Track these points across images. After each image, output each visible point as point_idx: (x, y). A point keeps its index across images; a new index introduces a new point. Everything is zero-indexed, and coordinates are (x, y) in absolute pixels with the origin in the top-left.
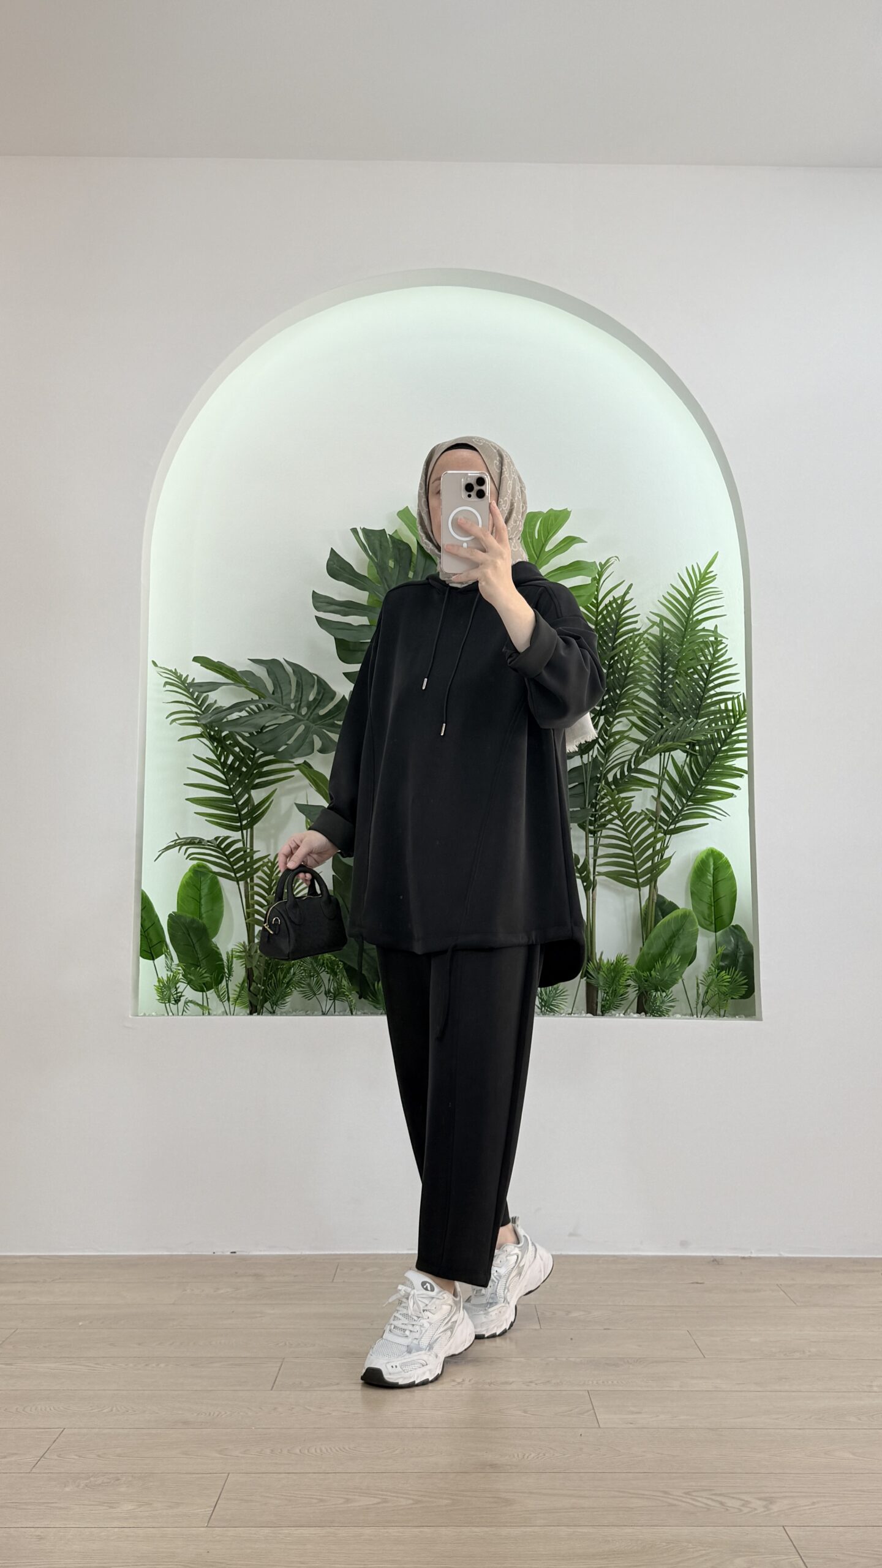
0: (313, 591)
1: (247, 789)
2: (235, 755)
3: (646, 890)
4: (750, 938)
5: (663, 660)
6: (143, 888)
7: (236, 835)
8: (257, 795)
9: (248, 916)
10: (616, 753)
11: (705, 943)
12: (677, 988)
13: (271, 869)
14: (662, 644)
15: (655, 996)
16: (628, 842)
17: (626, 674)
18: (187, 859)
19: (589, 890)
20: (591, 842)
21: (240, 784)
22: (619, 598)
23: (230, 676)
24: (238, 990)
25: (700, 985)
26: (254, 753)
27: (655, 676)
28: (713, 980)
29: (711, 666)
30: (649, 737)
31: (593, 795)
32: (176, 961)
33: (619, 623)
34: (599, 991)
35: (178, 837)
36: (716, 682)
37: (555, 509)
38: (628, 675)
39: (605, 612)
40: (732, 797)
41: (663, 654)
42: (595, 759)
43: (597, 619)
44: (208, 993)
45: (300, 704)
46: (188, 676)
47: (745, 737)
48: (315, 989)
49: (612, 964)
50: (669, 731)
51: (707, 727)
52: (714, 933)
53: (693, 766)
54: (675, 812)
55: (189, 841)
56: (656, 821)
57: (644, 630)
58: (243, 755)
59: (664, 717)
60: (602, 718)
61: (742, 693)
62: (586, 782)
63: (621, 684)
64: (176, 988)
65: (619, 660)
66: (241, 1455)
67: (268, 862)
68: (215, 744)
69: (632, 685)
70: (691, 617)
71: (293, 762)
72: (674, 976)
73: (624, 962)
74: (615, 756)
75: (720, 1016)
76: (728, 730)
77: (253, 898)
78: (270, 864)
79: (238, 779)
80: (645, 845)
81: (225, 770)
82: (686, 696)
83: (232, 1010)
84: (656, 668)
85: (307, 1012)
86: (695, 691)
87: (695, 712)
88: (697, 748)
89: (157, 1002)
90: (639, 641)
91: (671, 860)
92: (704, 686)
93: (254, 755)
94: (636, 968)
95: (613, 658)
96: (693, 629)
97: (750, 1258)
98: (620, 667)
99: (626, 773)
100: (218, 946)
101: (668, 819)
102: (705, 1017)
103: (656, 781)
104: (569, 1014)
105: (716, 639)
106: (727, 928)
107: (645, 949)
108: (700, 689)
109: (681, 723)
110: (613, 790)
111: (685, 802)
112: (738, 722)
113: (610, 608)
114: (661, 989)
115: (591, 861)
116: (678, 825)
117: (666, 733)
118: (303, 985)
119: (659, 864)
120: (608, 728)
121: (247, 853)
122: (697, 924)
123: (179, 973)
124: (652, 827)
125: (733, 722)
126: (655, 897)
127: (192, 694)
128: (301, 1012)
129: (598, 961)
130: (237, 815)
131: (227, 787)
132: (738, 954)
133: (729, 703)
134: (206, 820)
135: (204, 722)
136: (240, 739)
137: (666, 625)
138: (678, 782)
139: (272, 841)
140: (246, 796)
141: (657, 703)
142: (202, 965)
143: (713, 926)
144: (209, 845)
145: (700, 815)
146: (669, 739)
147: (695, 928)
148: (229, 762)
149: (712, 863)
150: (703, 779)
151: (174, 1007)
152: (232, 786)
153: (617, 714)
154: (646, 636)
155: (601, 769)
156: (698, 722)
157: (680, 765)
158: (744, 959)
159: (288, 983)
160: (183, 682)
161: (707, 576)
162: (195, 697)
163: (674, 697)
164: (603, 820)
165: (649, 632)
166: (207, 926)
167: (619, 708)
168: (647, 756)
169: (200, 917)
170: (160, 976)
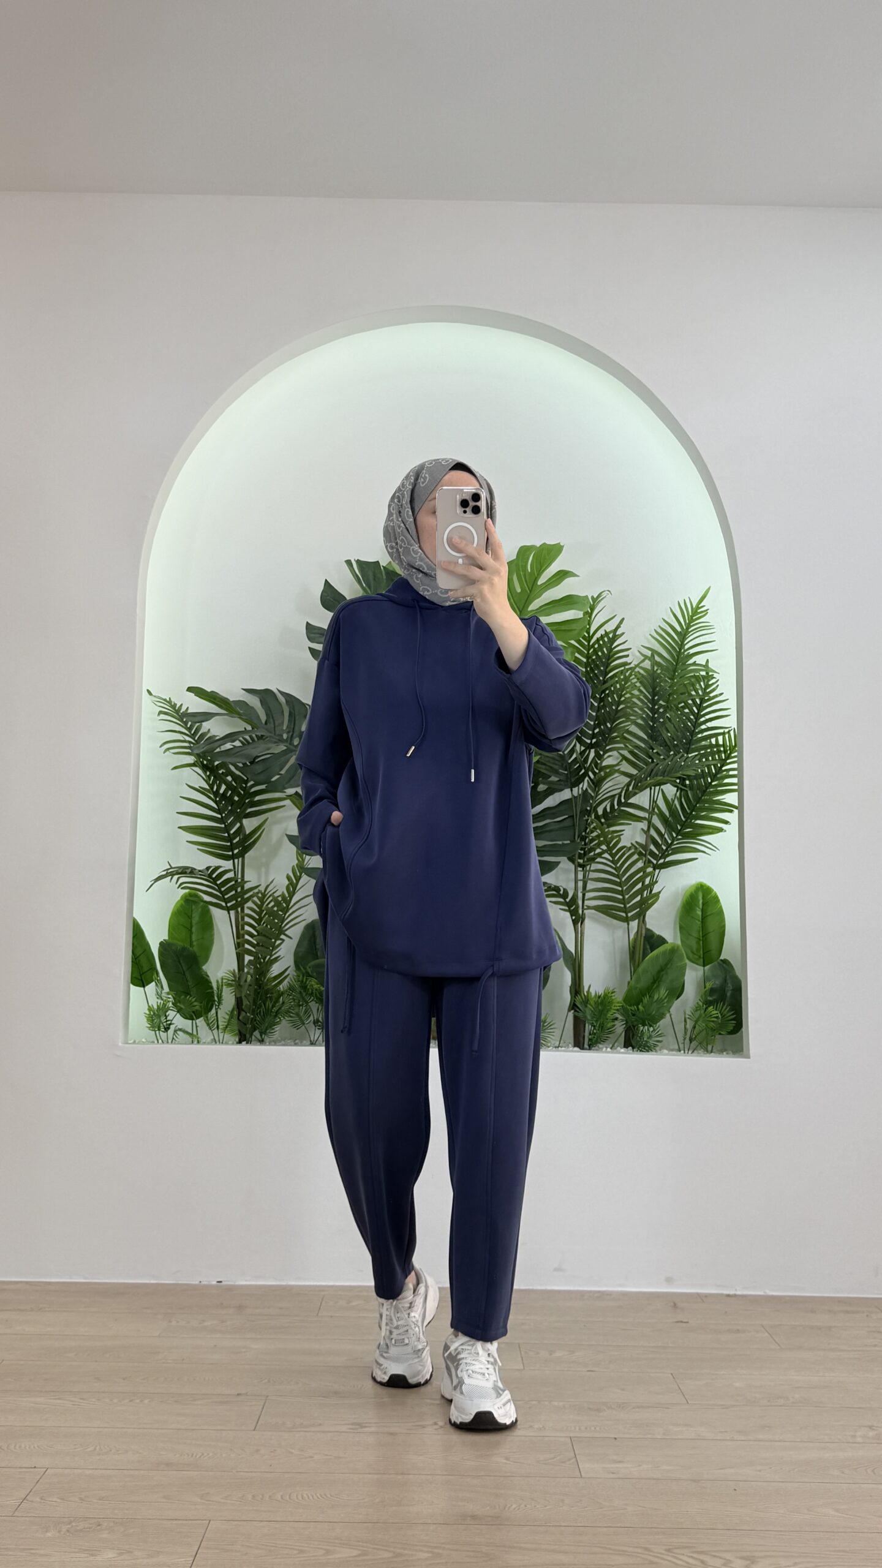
0: (308, 624)
1: (239, 818)
2: (229, 786)
3: (634, 924)
4: (738, 973)
5: (654, 694)
6: (134, 916)
7: (227, 865)
8: (249, 824)
9: (238, 946)
10: (607, 785)
11: (693, 976)
12: (664, 1023)
13: (262, 900)
14: (653, 679)
15: (643, 1030)
16: (617, 876)
17: (617, 708)
18: (178, 888)
19: (578, 924)
20: (580, 876)
21: (231, 812)
22: (610, 632)
23: (223, 706)
24: (227, 1017)
25: (688, 1021)
26: (246, 782)
27: (646, 710)
28: (701, 1015)
29: (702, 701)
30: (639, 771)
31: (583, 828)
32: (166, 989)
33: (610, 656)
34: (587, 1025)
35: (170, 865)
36: (707, 717)
37: (548, 543)
38: (619, 708)
39: (596, 646)
40: (722, 831)
41: (654, 689)
42: (585, 792)
43: (588, 651)
44: (198, 1021)
45: (293, 735)
46: (182, 705)
47: (735, 773)
48: (303, 1018)
49: (599, 997)
50: (659, 765)
51: (697, 762)
52: (702, 968)
53: (683, 800)
54: (665, 846)
55: (180, 871)
56: (645, 855)
57: (636, 664)
58: (235, 785)
59: (655, 751)
60: (593, 751)
61: (733, 728)
62: (576, 815)
63: (612, 717)
64: (166, 1016)
65: (610, 694)
66: (223, 1501)
67: (258, 893)
68: (208, 773)
69: (624, 719)
70: (683, 651)
71: (285, 792)
72: (662, 1011)
73: (613, 994)
74: (606, 789)
75: (707, 1051)
76: (719, 765)
77: (243, 928)
78: (260, 895)
79: (230, 808)
80: (633, 880)
81: (218, 799)
82: (677, 730)
83: (221, 1038)
84: (646, 701)
85: (296, 1040)
86: (686, 725)
87: (686, 746)
88: (687, 782)
89: (147, 1029)
90: (631, 675)
91: (660, 895)
92: (694, 720)
93: (246, 784)
94: (624, 1001)
95: (604, 691)
96: (684, 664)
97: (735, 1296)
98: (610, 701)
99: (616, 807)
100: (208, 974)
101: (657, 853)
102: (692, 1053)
103: (646, 815)
104: (556, 1047)
105: (707, 673)
106: (716, 963)
107: (633, 983)
108: (691, 723)
109: (671, 758)
110: (602, 824)
111: (675, 835)
112: (728, 757)
113: (601, 642)
114: (649, 1023)
115: (580, 895)
116: (667, 859)
117: (657, 768)
118: (291, 1015)
119: (648, 898)
120: (599, 762)
121: (238, 883)
122: (685, 957)
123: (169, 1001)
124: (641, 861)
125: (724, 758)
126: (644, 932)
127: (186, 723)
128: (289, 1041)
129: (586, 994)
130: (229, 844)
131: (219, 816)
132: (727, 989)
133: (720, 738)
134: (198, 849)
135: (196, 752)
136: (232, 768)
137: (657, 658)
138: (668, 816)
139: (263, 870)
140: (238, 825)
141: (648, 737)
142: (192, 993)
143: (702, 960)
144: (201, 875)
145: (690, 850)
146: (659, 774)
147: (683, 963)
148: (222, 791)
149: (700, 898)
150: (694, 813)
151: (163, 1035)
152: (224, 815)
153: (608, 748)
154: (637, 669)
155: (591, 802)
156: (688, 757)
157: (670, 799)
158: (732, 994)
159: (277, 1012)
160: (177, 712)
161: (699, 611)
162: (188, 726)
163: (665, 732)
164: (592, 854)
165: (641, 665)
166: (198, 954)
167: (609, 741)
168: (637, 791)
169: (191, 944)
170: (150, 1004)
